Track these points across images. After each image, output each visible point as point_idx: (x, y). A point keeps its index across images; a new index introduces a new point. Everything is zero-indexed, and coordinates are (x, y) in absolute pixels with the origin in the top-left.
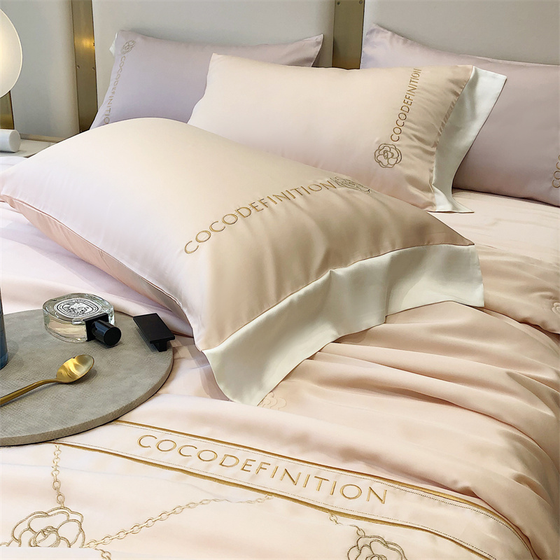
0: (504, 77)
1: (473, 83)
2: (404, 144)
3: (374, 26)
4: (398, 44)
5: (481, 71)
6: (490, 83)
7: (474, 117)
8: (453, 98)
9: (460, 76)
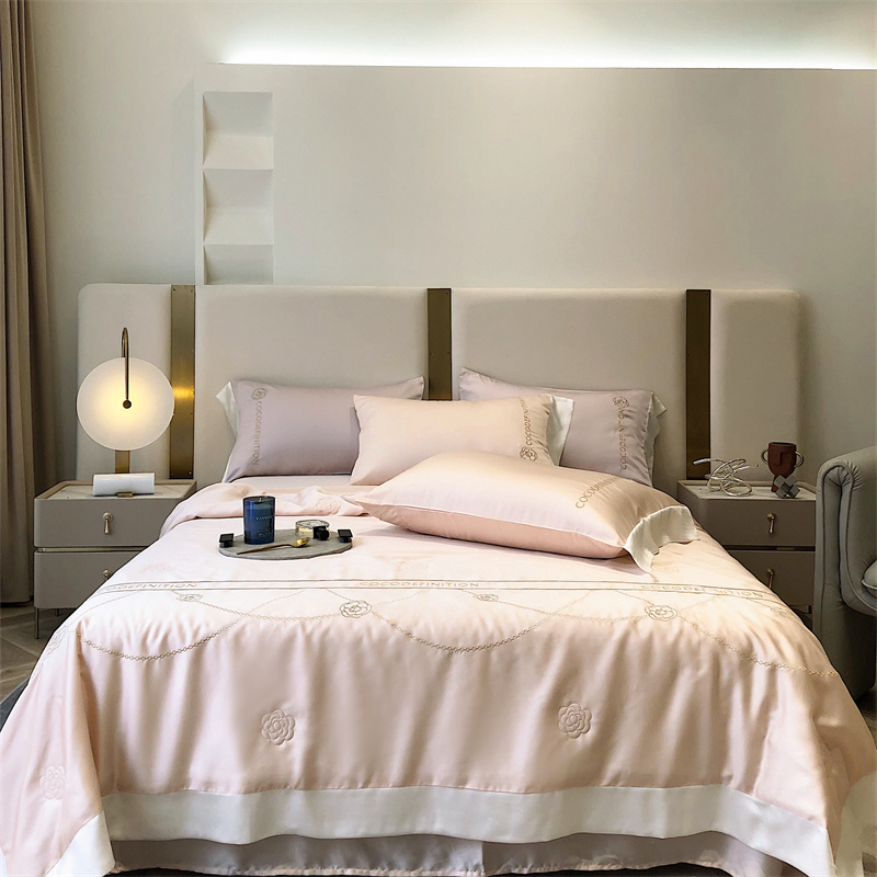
0: (570, 401)
1: (554, 405)
2: (536, 446)
3: (464, 370)
4: (488, 382)
5: (556, 398)
6: (565, 405)
7: (561, 428)
8: (547, 416)
9: (547, 402)
